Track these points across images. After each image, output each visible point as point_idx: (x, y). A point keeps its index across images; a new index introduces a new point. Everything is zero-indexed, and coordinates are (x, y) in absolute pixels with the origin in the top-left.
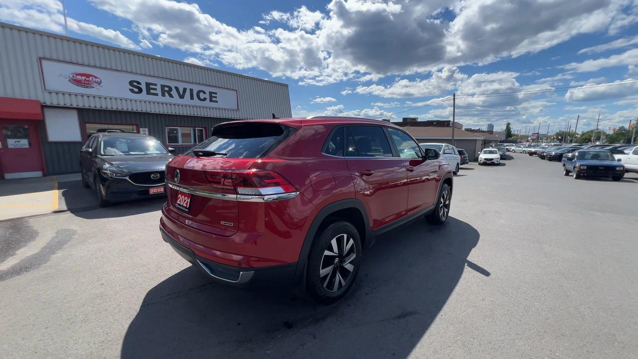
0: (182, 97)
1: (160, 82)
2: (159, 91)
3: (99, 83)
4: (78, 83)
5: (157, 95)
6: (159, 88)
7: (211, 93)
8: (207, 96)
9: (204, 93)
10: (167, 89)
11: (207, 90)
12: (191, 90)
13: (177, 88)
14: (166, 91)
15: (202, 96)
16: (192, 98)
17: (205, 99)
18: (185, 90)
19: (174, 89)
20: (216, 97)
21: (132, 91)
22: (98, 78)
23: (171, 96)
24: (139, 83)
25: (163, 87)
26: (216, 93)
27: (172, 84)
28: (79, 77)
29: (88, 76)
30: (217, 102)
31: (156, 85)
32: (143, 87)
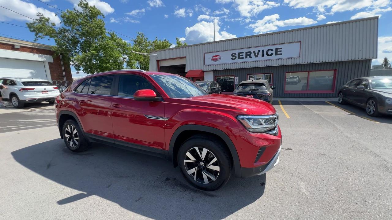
0: (256, 56)
1: (245, 51)
2: (244, 56)
3: (220, 59)
4: (213, 60)
5: (243, 58)
6: (244, 54)
7: (276, 49)
8: (274, 52)
9: (272, 50)
10: (248, 54)
11: (274, 48)
12: (263, 51)
13: (254, 52)
14: (248, 55)
15: (270, 53)
16: (263, 56)
17: (272, 54)
18: (259, 51)
19: (253, 53)
20: (281, 51)
21: (232, 59)
22: (219, 56)
23: (250, 57)
24: (235, 54)
25: (247, 53)
26: (281, 48)
27: (251, 50)
28: (214, 57)
30: (281, 54)
31: (243, 53)
32: (237, 56)
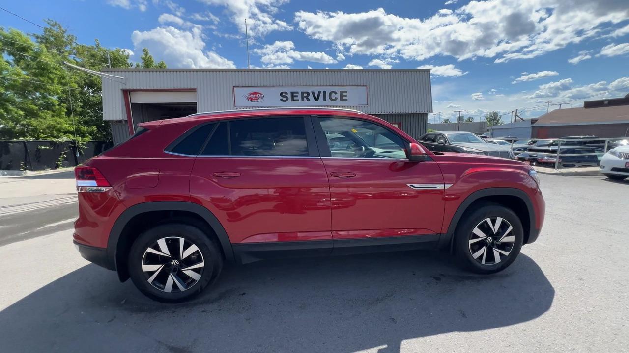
0: (316, 99)
1: (300, 90)
2: (300, 98)
3: (262, 98)
4: (251, 99)
5: (298, 100)
6: (300, 95)
7: (341, 93)
8: (338, 96)
9: (336, 93)
10: (305, 95)
11: (338, 90)
12: (325, 92)
13: (313, 93)
14: (305, 96)
15: (333, 96)
16: (325, 99)
17: (336, 99)
18: (319, 93)
19: (311, 94)
20: (346, 96)
21: (282, 100)
22: (261, 94)
23: (308, 100)
24: (286, 93)
25: (303, 93)
26: (346, 92)
27: (310, 90)
28: (252, 95)
29: (256, 93)
30: (346, 100)
31: (297, 92)
32: (289, 96)
